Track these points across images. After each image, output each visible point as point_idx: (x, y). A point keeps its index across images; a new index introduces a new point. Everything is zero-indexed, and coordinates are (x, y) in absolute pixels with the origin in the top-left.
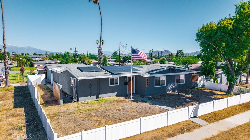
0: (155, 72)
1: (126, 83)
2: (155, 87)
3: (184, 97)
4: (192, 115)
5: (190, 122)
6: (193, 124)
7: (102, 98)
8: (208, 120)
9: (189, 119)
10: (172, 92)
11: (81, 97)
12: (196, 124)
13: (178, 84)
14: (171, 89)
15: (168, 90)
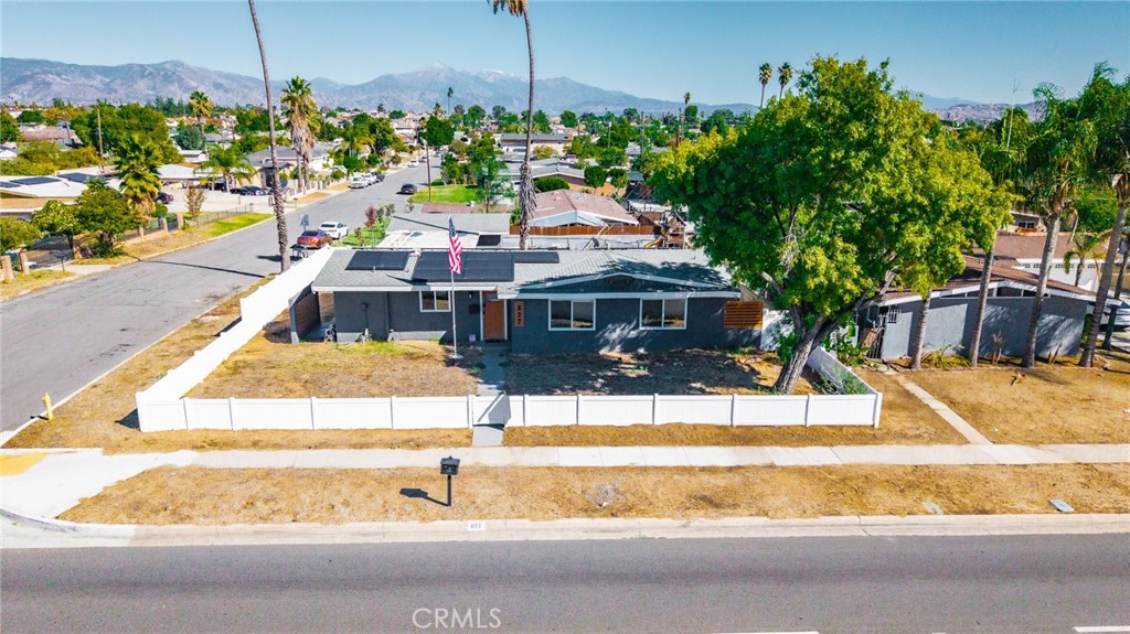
0: (549, 284)
1: (475, 309)
2: (550, 329)
3: (610, 374)
4: (486, 420)
5: (465, 433)
6: (457, 437)
7: (397, 341)
8: (515, 438)
9: (471, 427)
10: (624, 351)
11: (342, 331)
12: (465, 440)
13: (652, 329)
14: (619, 343)
15: (607, 342)
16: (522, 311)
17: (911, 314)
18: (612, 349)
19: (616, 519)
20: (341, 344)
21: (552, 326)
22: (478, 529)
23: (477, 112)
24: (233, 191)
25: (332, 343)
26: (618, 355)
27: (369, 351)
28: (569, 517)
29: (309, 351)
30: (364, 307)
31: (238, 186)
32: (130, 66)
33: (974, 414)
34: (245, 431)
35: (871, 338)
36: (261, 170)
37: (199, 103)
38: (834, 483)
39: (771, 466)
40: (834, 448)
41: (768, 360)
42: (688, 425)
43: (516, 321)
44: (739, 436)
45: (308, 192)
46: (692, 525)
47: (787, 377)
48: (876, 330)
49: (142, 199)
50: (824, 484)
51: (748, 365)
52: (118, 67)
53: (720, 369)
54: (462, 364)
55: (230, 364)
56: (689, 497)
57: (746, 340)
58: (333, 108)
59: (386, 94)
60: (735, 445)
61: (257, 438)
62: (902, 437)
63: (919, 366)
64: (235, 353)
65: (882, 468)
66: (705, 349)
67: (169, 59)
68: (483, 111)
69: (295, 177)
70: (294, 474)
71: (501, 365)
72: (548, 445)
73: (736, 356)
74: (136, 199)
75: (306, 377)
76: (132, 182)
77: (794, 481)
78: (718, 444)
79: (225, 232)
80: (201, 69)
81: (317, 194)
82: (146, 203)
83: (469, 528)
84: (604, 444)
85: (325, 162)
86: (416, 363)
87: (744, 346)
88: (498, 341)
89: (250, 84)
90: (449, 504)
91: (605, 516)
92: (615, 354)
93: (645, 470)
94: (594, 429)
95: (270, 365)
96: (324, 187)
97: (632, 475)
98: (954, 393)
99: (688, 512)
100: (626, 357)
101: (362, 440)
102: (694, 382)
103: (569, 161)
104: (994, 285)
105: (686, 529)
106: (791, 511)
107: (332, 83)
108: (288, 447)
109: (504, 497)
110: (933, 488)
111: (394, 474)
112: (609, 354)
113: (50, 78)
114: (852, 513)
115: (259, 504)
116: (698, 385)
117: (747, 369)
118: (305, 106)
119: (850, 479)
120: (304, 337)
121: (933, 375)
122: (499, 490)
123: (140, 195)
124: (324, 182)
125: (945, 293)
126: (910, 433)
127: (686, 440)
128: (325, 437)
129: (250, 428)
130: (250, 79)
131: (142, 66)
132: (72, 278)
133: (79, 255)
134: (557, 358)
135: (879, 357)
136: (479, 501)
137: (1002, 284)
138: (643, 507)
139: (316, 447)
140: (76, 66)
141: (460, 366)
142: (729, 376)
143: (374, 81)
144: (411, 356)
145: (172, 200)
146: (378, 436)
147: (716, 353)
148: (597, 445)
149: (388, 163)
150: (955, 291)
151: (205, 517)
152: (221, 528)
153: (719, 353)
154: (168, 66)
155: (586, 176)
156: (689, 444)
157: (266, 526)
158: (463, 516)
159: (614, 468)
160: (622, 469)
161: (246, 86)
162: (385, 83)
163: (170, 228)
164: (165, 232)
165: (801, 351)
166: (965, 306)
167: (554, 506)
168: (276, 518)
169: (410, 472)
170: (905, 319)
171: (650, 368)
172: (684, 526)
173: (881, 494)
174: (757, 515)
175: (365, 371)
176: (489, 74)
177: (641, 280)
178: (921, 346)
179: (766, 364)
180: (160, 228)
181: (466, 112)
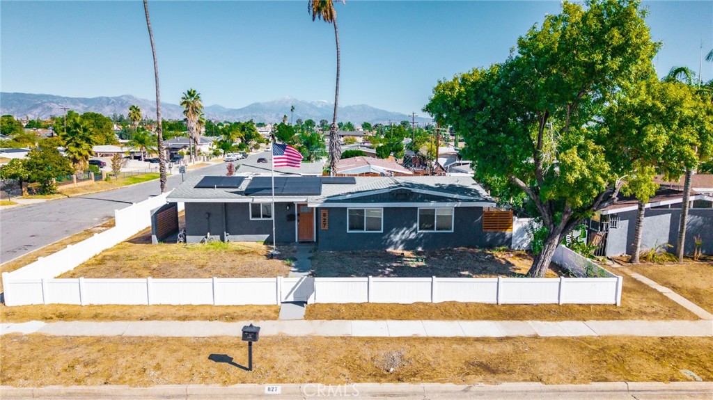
0: (349, 196)
1: (291, 218)
2: (348, 232)
3: (395, 265)
4: (291, 299)
5: (273, 309)
6: (267, 312)
7: (232, 242)
8: (316, 313)
9: (279, 304)
10: (406, 249)
11: (190, 235)
12: (273, 315)
13: (427, 231)
14: (402, 243)
15: (392, 243)
16: (326, 217)
17: (627, 221)
18: (396, 248)
19: (402, 384)
20: (189, 245)
21: (350, 229)
22: (274, 392)
23: (310, 123)
24: (146, 160)
25: (182, 244)
26: (401, 252)
27: (209, 248)
28: (359, 381)
29: (164, 249)
30: (207, 216)
31: (151, 158)
32: (101, 98)
33: (695, 295)
34: (91, 305)
35: (597, 240)
36: (166, 149)
37: (134, 112)
38: (595, 352)
39: (536, 337)
40: (587, 322)
41: (519, 255)
42: (462, 303)
43: (322, 225)
44: (504, 312)
45: (196, 163)
46: (472, 389)
47: (539, 265)
48: (601, 233)
49: (79, 160)
50: (587, 352)
51: (503, 259)
52: (93, 99)
53: (482, 262)
54: (279, 257)
55: (100, 257)
56: (468, 363)
57: (500, 241)
58: (222, 122)
59: (255, 114)
60: (502, 320)
61: (99, 311)
62: (641, 314)
63: (638, 261)
64: (107, 250)
65: (635, 340)
66: (469, 247)
67: (124, 94)
68: (314, 123)
69: (189, 154)
70: (121, 340)
71: (309, 258)
72: (343, 319)
73: (494, 252)
74: (75, 161)
75: (155, 266)
76: (73, 149)
77: (559, 350)
78: (488, 319)
79: (134, 183)
80: (143, 100)
81: (202, 164)
82: (82, 163)
83: (266, 392)
84: (392, 318)
85: (211, 147)
86: (242, 257)
87: (500, 246)
88: (309, 242)
89: (173, 109)
90: (250, 368)
91: (391, 381)
92: (399, 251)
93: (427, 340)
94: (382, 306)
95: (130, 258)
96: (208, 161)
97: (416, 344)
98: (674, 280)
99: (468, 377)
100: (407, 253)
101: (186, 314)
102: (463, 271)
103: (366, 144)
104: (692, 199)
105: (467, 394)
106: (562, 377)
107: (222, 107)
108: (123, 319)
109: (301, 363)
110: (684, 357)
111: (206, 342)
112: (395, 251)
113: (53, 105)
114: (619, 380)
115: (78, 367)
116: (467, 273)
117: (503, 262)
118: (196, 108)
119: (608, 348)
120: (162, 239)
121: (652, 268)
122: (296, 357)
123: (78, 157)
124: (207, 157)
125: (654, 205)
126: (649, 310)
127: (460, 316)
128: (156, 311)
129: (95, 303)
130: (173, 105)
131: (108, 98)
132: (14, 206)
133: (26, 193)
134: (353, 253)
135: (604, 255)
136: (277, 366)
137: (698, 198)
138: (427, 373)
139: (147, 319)
140: (68, 98)
141: (278, 259)
142: (490, 267)
143: (249, 107)
144: (241, 252)
145: (105, 165)
146: (202, 310)
147: (478, 251)
148: (385, 319)
149: (251, 149)
150: (663, 203)
151: (26, 379)
152: (37, 390)
153: (480, 250)
154: (123, 98)
155: (377, 151)
156: (462, 319)
157: (79, 387)
158: (262, 378)
159: (399, 338)
160: (407, 340)
161: (170, 110)
162: (255, 107)
163: (96, 180)
164: (92, 182)
165: (550, 244)
166: (669, 215)
167: (346, 371)
168: (89, 381)
169: (221, 340)
170: (623, 225)
171: (426, 261)
172: (465, 391)
173: (641, 362)
174: (532, 380)
175: (202, 262)
176: (319, 103)
177: (418, 194)
178: (639, 245)
179: (517, 258)
180: (89, 178)
181: (304, 123)
